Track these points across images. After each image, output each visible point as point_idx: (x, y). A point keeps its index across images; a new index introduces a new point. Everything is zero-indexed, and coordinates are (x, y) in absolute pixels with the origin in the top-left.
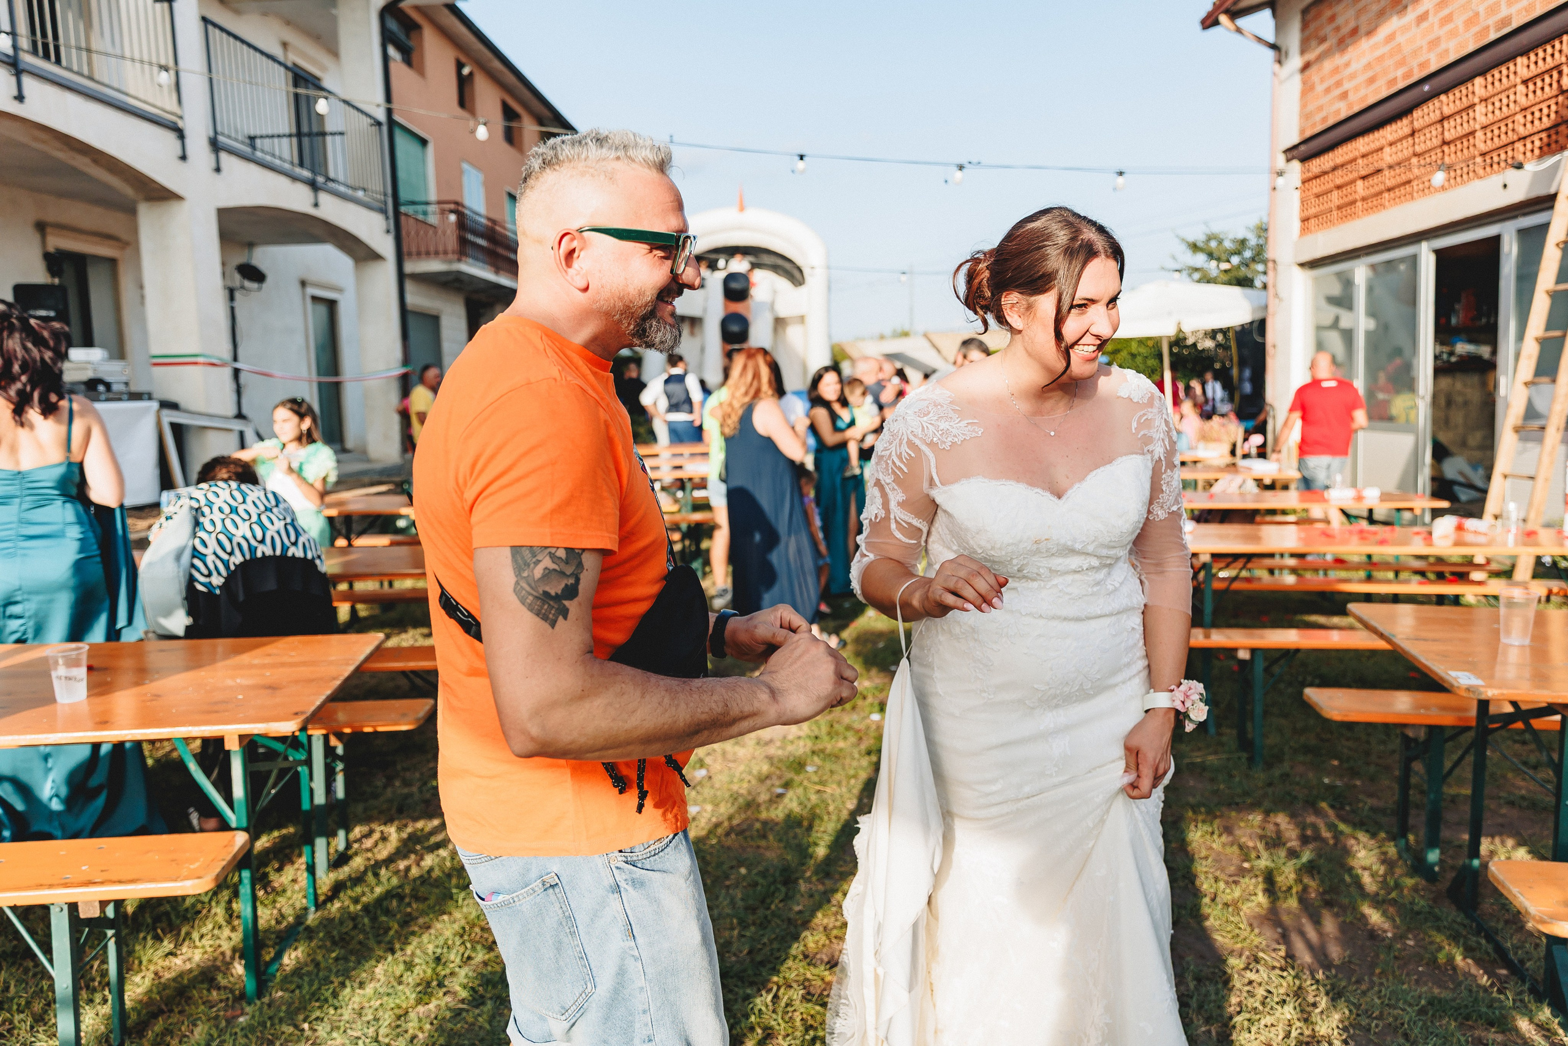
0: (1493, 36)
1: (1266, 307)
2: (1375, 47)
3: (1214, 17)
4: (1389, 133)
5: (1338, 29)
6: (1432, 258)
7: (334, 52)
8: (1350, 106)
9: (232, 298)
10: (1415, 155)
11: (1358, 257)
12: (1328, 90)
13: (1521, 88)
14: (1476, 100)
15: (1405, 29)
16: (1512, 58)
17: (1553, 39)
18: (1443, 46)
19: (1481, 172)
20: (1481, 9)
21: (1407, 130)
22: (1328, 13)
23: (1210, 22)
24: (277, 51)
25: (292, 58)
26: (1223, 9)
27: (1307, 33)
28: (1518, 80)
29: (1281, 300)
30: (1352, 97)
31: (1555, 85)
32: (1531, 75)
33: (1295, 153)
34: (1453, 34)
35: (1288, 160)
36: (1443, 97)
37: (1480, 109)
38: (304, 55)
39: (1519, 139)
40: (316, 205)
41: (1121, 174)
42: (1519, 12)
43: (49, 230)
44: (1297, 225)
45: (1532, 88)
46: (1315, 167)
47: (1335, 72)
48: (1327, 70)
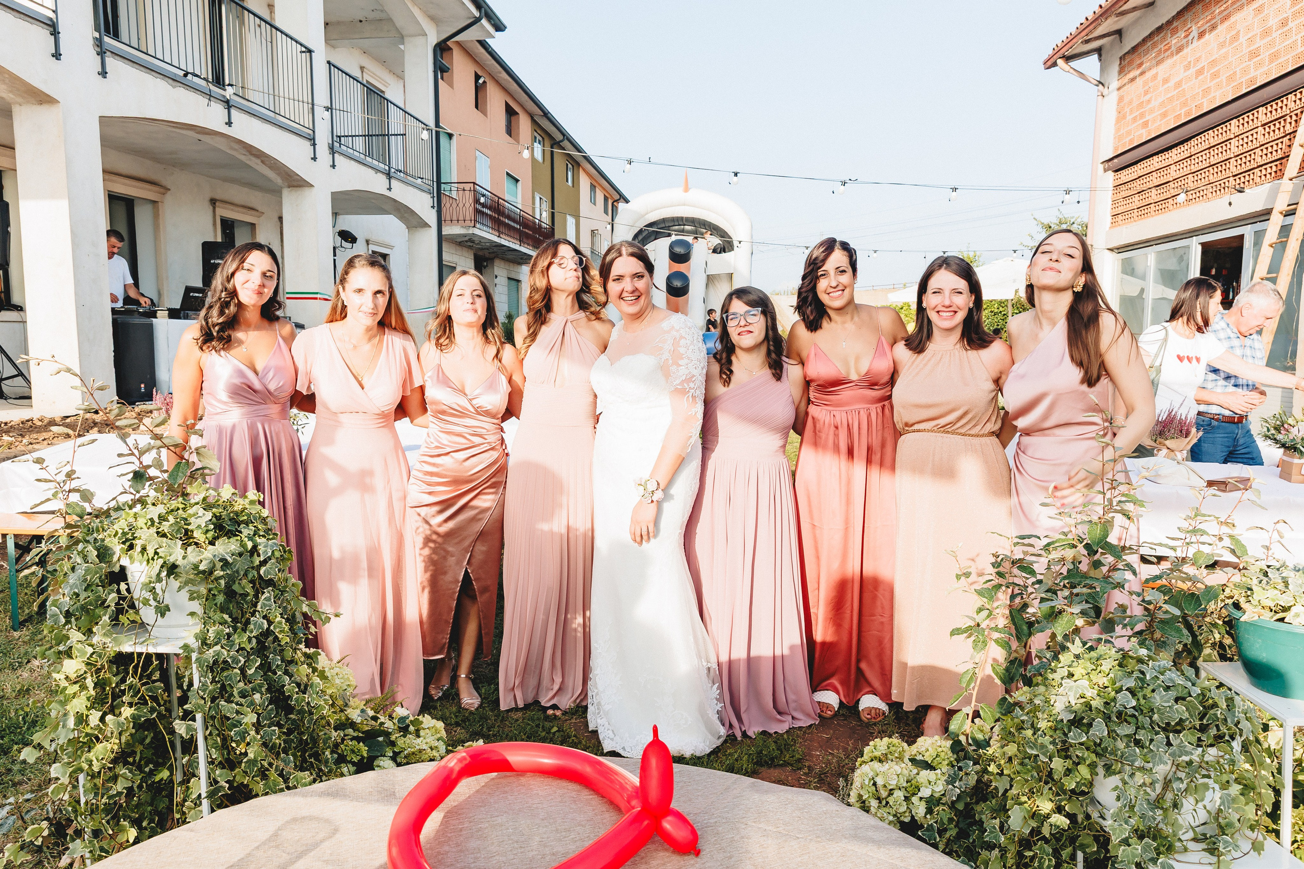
0: (1246, 89)
3: (1052, 60)
4: (1174, 155)
6: (1200, 248)
7: (400, 76)
8: (1150, 132)
9: (335, 255)
10: (1191, 172)
11: (1151, 246)
12: (1135, 119)
13: (1261, 129)
14: (1232, 136)
16: (1256, 107)
17: (1283, 97)
18: (1212, 95)
20: (1238, 69)
21: (1186, 154)
22: (1139, 61)
23: (1051, 64)
24: (357, 73)
25: (367, 77)
26: (1060, 54)
27: (1122, 73)
28: (1259, 124)
30: (1150, 127)
32: (1267, 121)
33: (1110, 164)
34: (1219, 85)
35: (1105, 171)
36: (1210, 132)
37: (1234, 142)
38: (374, 75)
39: (1259, 167)
40: (390, 189)
42: (1262, 75)
43: (217, 204)
44: (1109, 219)
45: (1267, 129)
46: (1125, 175)
47: (1141, 105)
48: (1135, 104)
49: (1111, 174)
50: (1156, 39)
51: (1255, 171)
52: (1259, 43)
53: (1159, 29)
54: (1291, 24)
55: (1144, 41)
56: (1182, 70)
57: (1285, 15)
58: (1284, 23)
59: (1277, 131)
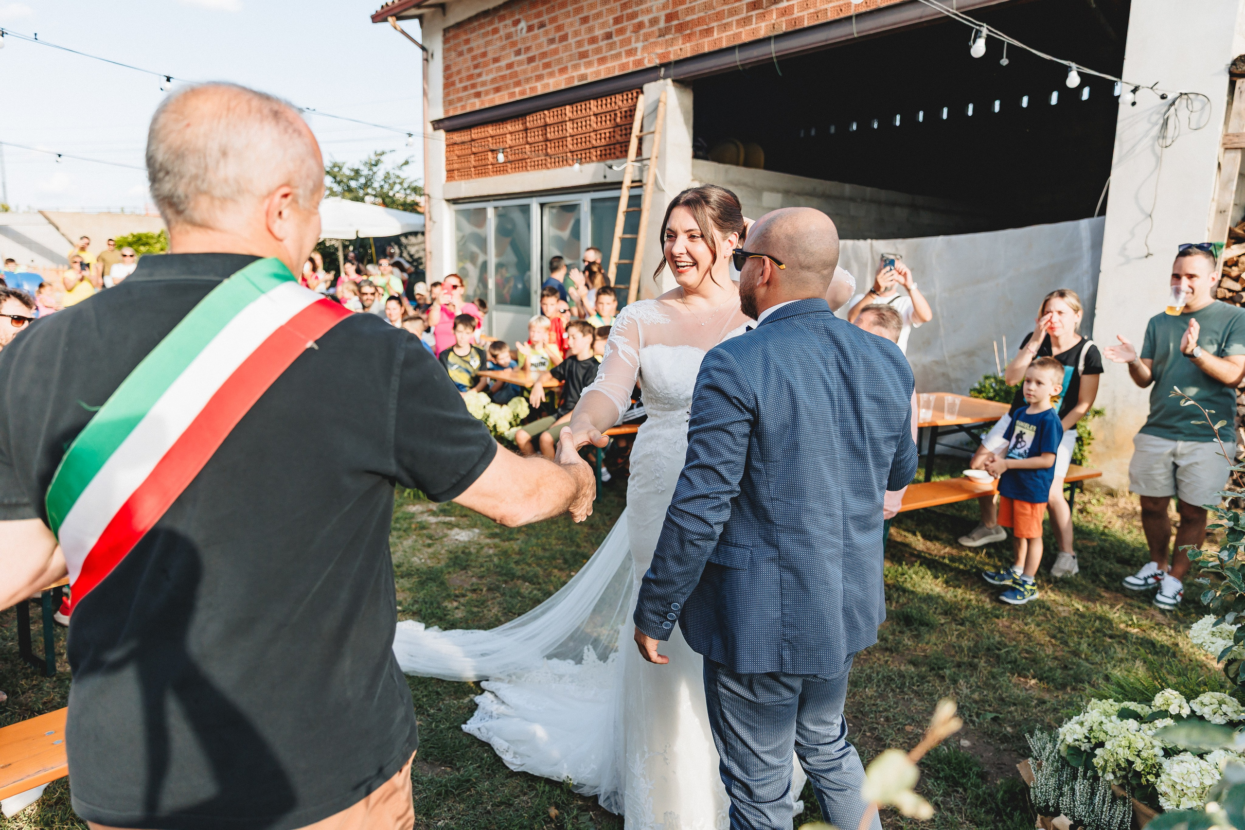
0: (576, 83)
1: (424, 226)
2: (499, 69)
3: (384, 16)
4: (509, 127)
5: (470, 50)
6: (539, 208)
8: (482, 103)
10: (528, 143)
11: (489, 201)
12: (465, 89)
13: (593, 118)
14: (567, 119)
15: (520, 63)
16: (588, 99)
17: (611, 94)
18: (546, 81)
19: (571, 162)
20: (569, 65)
21: (521, 127)
22: (464, 37)
23: (379, 18)
26: (390, 11)
27: (448, 46)
28: (592, 113)
29: (434, 222)
30: (483, 97)
31: (613, 122)
32: (598, 112)
33: (441, 125)
34: (551, 74)
35: (435, 129)
36: (546, 112)
37: (569, 125)
39: (593, 147)
41: (410, 135)
42: (592, 73)
44: (444, 174)
45: (599, 119)
46: (457, 137)
47: (470, 77)
48: (464, 74)
49: (442, 134)
50: (482, 21)
51: (592, 150)
52: (587, 47)
53: (485, 13)
54: (615, 39)
55: (470, 20)
56: (513, 55)
57: (608, 30)
58: (609, 36)
59: (608, 122)
